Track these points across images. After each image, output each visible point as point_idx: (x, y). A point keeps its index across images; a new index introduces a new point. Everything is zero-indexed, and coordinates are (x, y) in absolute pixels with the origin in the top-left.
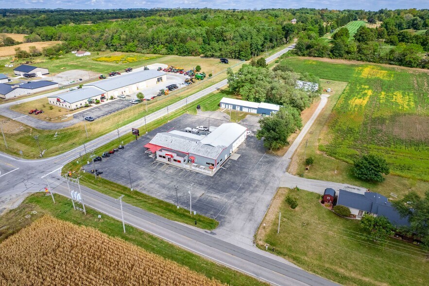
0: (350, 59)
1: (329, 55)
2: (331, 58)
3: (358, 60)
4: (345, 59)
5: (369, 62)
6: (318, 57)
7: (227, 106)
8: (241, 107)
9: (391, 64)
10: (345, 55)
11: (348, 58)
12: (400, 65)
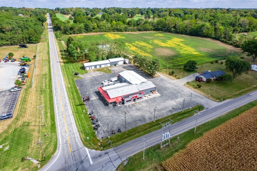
0: (96, 32)
1: (85, 31)
2: (87, 33)
3: (101, 32)
4: (94, 32)
5: (105, 32)
6: (79, 33)
7: (90, 67)
8: (100, 65)
9: (114, 31)
10: (93, 30)
11: (95, 31)
12: (118, 31)
